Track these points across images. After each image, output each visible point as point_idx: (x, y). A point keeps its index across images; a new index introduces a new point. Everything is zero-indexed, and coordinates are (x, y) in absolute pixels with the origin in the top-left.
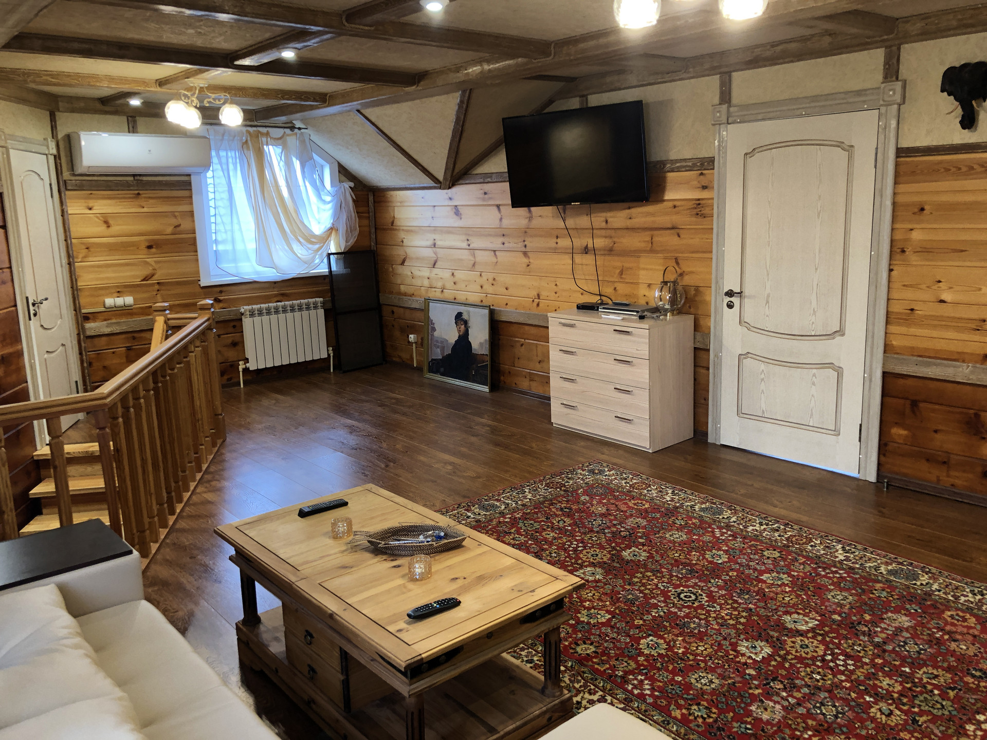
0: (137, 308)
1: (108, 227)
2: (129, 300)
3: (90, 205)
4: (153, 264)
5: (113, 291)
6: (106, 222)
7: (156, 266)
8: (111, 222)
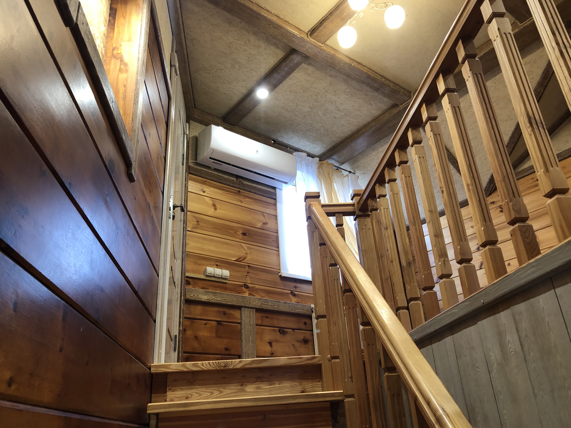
0: (230, 284)
1: (216, 209)
2: (226, 273)
3: (205, 189)
4: (246, 248)
5: (214, 263)
6: (214, 205)
7: (248, 252)
8: (218, 206)
